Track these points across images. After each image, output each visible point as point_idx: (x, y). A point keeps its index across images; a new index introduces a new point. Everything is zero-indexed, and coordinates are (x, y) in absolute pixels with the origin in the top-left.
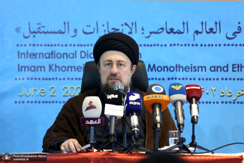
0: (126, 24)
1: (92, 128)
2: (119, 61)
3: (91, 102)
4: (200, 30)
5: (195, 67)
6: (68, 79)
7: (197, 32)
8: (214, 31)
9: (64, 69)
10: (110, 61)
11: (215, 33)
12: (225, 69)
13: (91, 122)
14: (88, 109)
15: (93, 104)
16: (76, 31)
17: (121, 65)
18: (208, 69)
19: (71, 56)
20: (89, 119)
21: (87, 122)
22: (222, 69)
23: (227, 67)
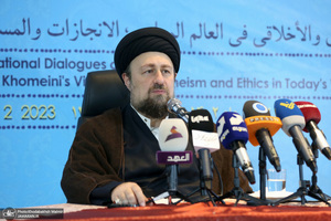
0: (105, 24)
1: (174, 168)
2: (164, 66)
3: (174, 128)
4: (198, 34)
5: (192, 81)
6: (29, 96)
7: (194, 36)
8: (215, 35)
9: (22, 82)
10: (152, 66)
11: (216, 38)
12: (229, 84)
13: (177, 159)
14: (169, 138)
15: (177, 130)
16: (39, 31)
17: (166, 71)
18: (208, 84)
19: (33, 64)
20: (173, 154)
21: (170, 159)
22: (225, 84)
23: (231, 81)
